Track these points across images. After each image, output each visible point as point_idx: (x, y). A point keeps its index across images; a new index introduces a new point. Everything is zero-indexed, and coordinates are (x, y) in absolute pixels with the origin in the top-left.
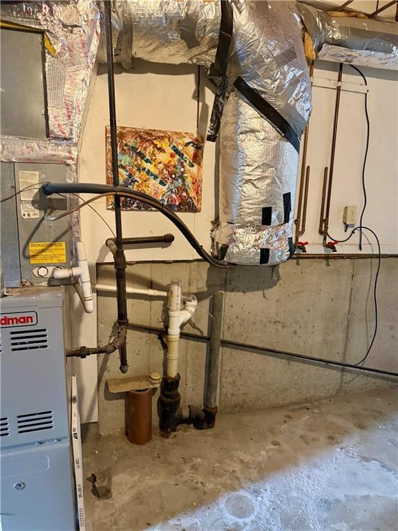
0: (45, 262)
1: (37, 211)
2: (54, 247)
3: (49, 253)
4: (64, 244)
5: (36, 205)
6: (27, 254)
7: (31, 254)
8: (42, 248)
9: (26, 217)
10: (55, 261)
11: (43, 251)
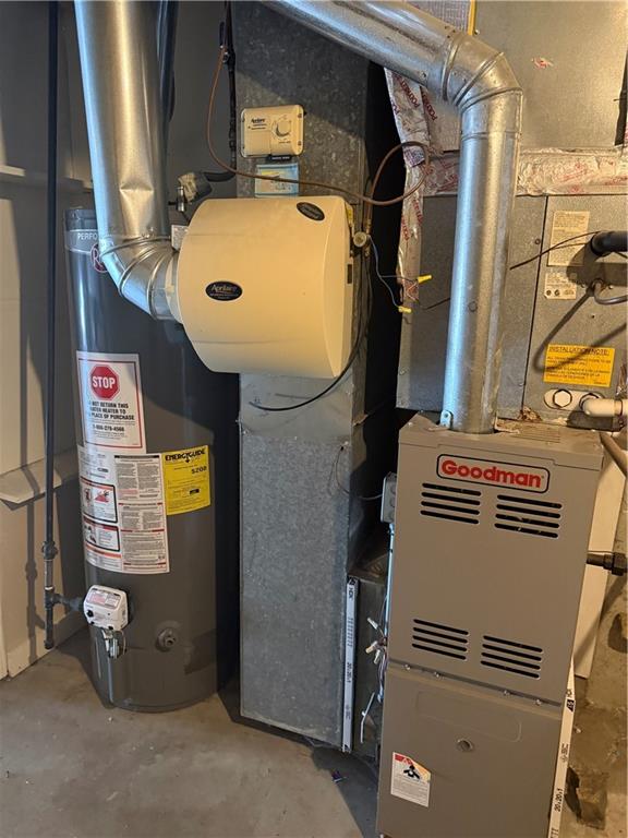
0: (571, 381)
1: (574, 287)
2: (591, 356)
3: (581, 367)
4: (611, 352)
5: (574, 276)
6: (541, 363)
7: (547, 364)
8: (569, 355)
9: (552, 296)
10: (589, 382)
11: (571, 361)
